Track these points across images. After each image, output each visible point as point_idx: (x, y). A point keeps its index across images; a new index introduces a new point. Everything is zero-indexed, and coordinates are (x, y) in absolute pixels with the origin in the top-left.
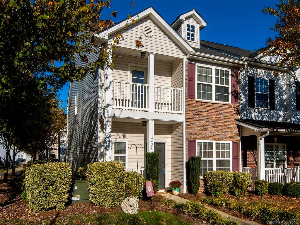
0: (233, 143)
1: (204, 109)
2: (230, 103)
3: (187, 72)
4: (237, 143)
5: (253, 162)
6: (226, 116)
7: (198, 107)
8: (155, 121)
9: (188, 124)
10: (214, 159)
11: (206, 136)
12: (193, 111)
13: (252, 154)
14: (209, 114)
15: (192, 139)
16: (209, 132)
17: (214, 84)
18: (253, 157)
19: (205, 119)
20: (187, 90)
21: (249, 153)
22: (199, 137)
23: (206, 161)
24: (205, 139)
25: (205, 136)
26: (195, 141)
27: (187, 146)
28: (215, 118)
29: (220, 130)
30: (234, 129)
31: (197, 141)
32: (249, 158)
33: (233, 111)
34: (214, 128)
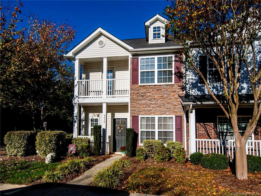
0: (176, 116)
1: (146, 91)
2: (173, 83)
3: (131, 65)
4: (181, 117)
5: (204, 133)
6: (169, 94)
7: (141, 90)
8: (107, 104)
9: (132, 103)
10: (156, 130)
11: (149, 112)
12: (136, 94)
13: (203, 127)
14: (152, 95)
15: (136, 115)
16: (151, 108)
17: (156, 70)
18: (204, 129)
19: (148, 99)
20: (131, 78)
21: (199, 125)
22: (142, 113)
23: (149, 132)
24: (147, 115)
25: (147, 112)
26: (138, 117)
27: (132, 120)
28: (157, 97)
29: (163, 107)
30: (178, 105)
31: (140, 116)
32: (199, 130)
33: (177, 89)
34: (156, 105)
